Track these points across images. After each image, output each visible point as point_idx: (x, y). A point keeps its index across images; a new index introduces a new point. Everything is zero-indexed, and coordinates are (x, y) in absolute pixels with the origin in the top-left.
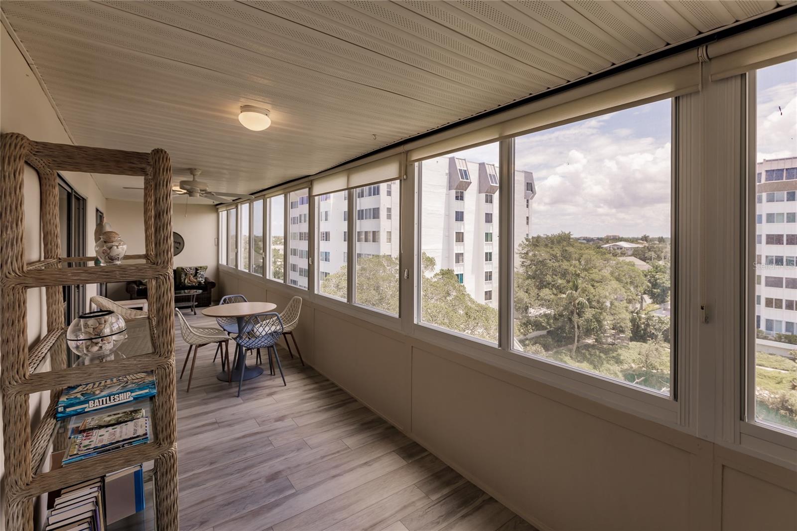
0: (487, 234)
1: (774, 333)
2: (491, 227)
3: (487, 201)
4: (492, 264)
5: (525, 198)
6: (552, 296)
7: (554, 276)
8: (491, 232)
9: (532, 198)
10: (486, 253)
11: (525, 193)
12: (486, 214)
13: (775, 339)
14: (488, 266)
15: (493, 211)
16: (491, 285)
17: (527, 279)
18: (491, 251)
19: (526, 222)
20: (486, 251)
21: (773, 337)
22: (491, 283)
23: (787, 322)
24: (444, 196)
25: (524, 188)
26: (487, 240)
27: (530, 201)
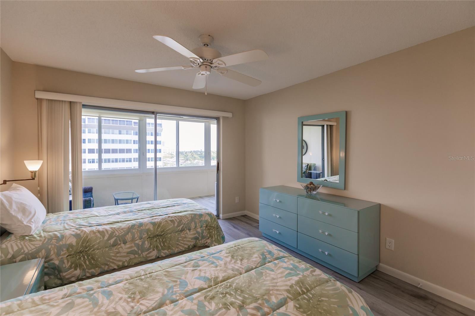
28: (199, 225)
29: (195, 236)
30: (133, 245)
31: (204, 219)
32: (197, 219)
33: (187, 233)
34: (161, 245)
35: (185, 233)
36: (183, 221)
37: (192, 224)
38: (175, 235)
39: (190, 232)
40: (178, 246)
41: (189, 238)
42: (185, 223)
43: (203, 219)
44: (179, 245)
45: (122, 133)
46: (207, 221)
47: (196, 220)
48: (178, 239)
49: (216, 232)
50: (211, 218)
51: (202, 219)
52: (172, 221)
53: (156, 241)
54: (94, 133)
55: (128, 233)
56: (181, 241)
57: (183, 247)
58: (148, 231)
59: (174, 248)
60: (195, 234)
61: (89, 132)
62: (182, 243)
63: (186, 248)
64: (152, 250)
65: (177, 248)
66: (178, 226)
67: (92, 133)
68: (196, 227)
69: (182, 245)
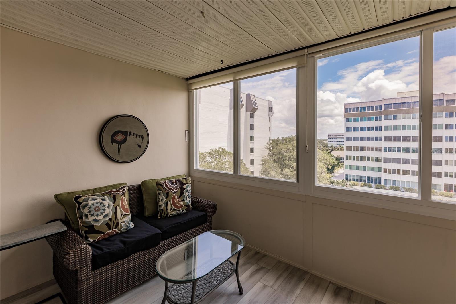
0: (251, 137)
1: (388, 186)
2: (253, 133)
3: (251, 117)
4: (253, 154)
5: (269, 116)
6: (290, 173)
7: (290, 161)
8: (253, 135)
9: (272, 116)
10: (251, 148)
11: (269, 113)
12: (251, 124)
13: (390, 189)
14: (252, 156)
15: (254, 123)
16: (253, 167)
17: (274, 163)
18: (253, 147)
19: (269, 130)
20: (251, 147)
21: (388, 188)
22: (253, 166)
23: (393, 180)
24: (228, 113)
25: (268, 110)
26: (251, 141)
27: (271, 118)
45: (438, 116)
54: (391, 120)
61: (386, 119)
67: (389, 120)
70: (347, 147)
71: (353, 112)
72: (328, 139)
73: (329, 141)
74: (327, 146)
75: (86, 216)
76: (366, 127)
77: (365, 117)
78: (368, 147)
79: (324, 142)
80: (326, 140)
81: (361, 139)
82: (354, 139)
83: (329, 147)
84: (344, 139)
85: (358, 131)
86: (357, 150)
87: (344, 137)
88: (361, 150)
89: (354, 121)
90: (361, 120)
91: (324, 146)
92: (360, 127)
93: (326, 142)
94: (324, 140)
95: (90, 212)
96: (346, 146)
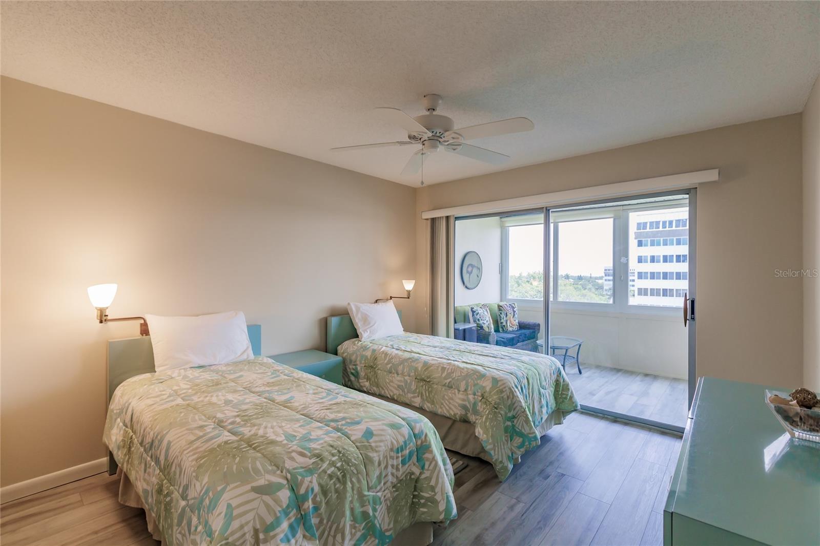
28: (471, 390)
29: (464, 403)
30: (403, 379)
31: (481, 384)
32: (472, 379)
33: (455, 394)
34: (426, 394)
35: (453, 392)
36: (454, 374)
37: (462, 383)
38: (442, 389)
39: (458, 393)
40: (442, 406)
41: (457, 403)
42: (454, 378)
43: (481, 382)
44: (444, 406)
46: (484, 387)
47: (470, 380)
48: (444, 396)
49: (488, 411)
50: (492, 387)
51: (479, 381)
52: (443, 369)
53: (422, 386)
55: (401, 365)
56: (447, 402)
57: (448, 411)
58: (416, 369)
59: (438, 407)
60: (464, 400)
62: (446, 404)
63: (450, 414)
64: (416, 395)
65: (441, 408)
66: (445, 378)
68: (466, 390)
69: (447, 407)
70: (640, 291)
71: (650, 229)
72: (604, 275)
73: (606, 280)
74: (603, 288)
75: (479, 320)
76: (673, 256)
77: (672, 238)
78: (676, 290)
79: (597, 281)
80: (601, 278)
81: (665, 276)
82: (653, 276)
83: (606, 290)
84: (634, 276)
85: (658, 261)
86: (658, 295)
87: (634, 273)
88: (665, 294)
89: (652, 244)
90: (665, 244)
91: (597, 288)
92: (663, 256)
93: (600, 281)
94: (596, 278)
95: (480, 317)
96: (638, 289)
